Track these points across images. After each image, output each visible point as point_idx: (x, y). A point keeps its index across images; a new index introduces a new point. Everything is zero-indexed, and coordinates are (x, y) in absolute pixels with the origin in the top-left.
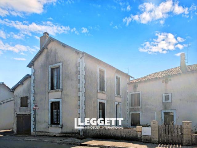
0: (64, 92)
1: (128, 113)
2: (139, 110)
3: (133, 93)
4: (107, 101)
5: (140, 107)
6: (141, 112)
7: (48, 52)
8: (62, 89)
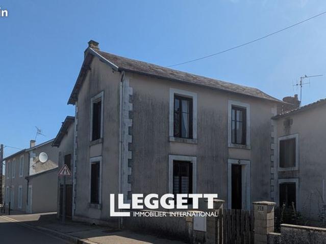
0: (106, 144)
1: (273, 183)
2: (294, 176)
3: (285, 138)
4: (201, 158)
5: (296, 168)
6: (297, 179)
7: (91, 75)
8: (103, 139)
